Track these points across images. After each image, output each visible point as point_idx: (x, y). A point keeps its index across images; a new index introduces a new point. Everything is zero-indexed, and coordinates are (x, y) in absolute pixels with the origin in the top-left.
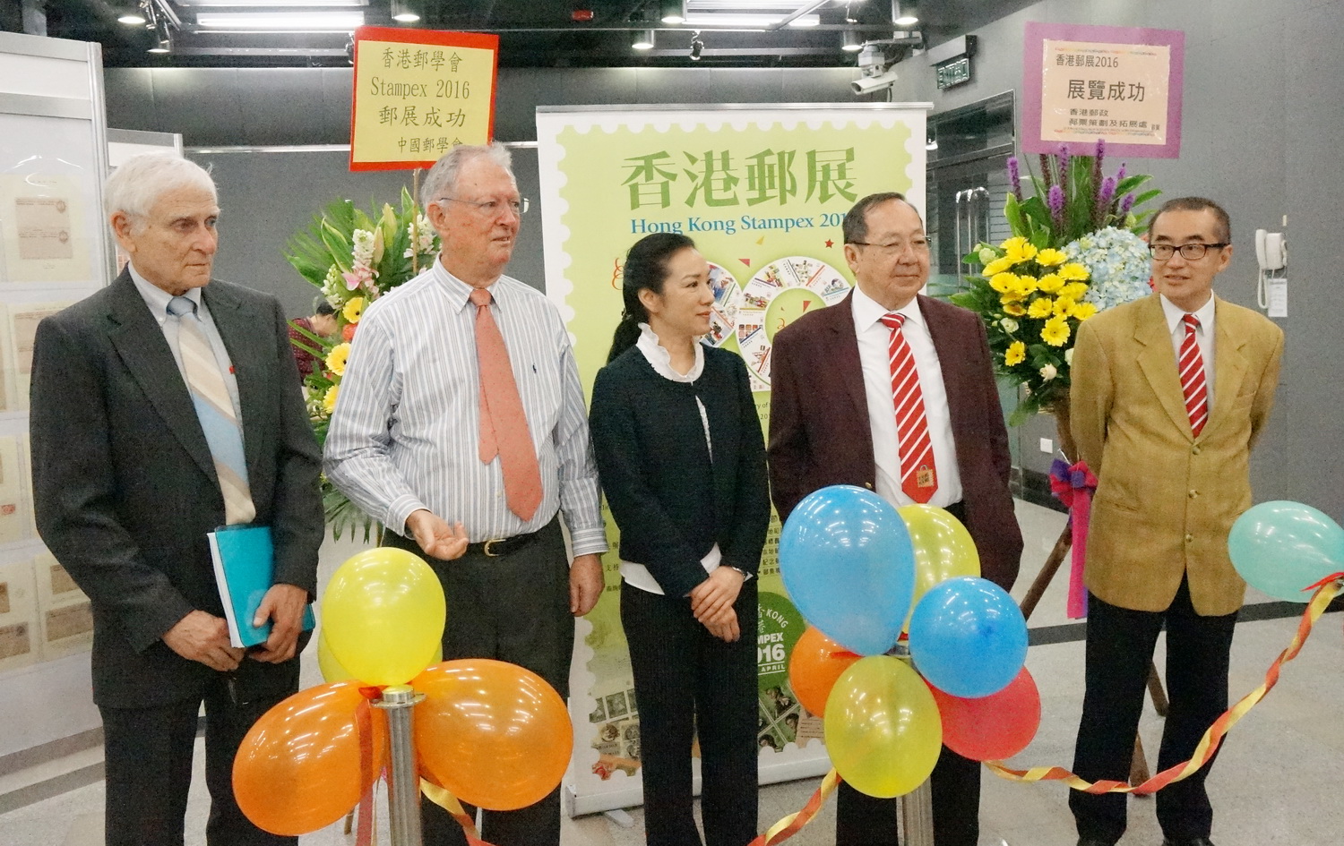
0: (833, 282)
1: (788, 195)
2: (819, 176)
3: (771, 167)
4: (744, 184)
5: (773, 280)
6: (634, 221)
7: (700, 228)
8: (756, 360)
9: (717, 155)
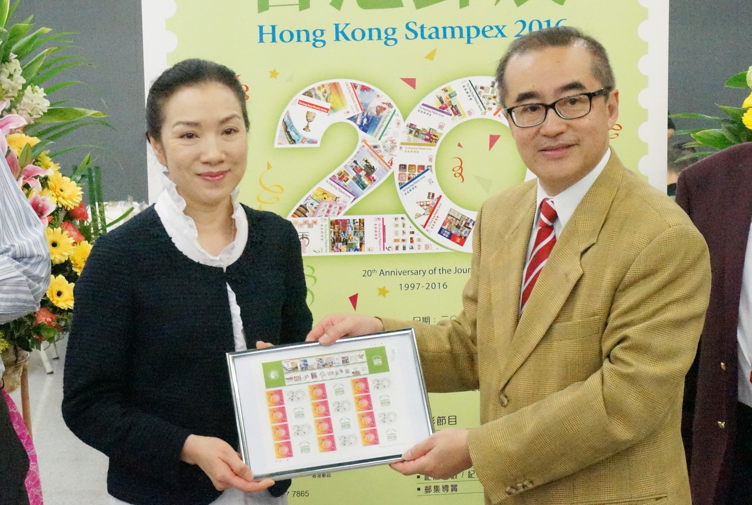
5: (447, 107)
7: (350, 37)
8: (421, 211)
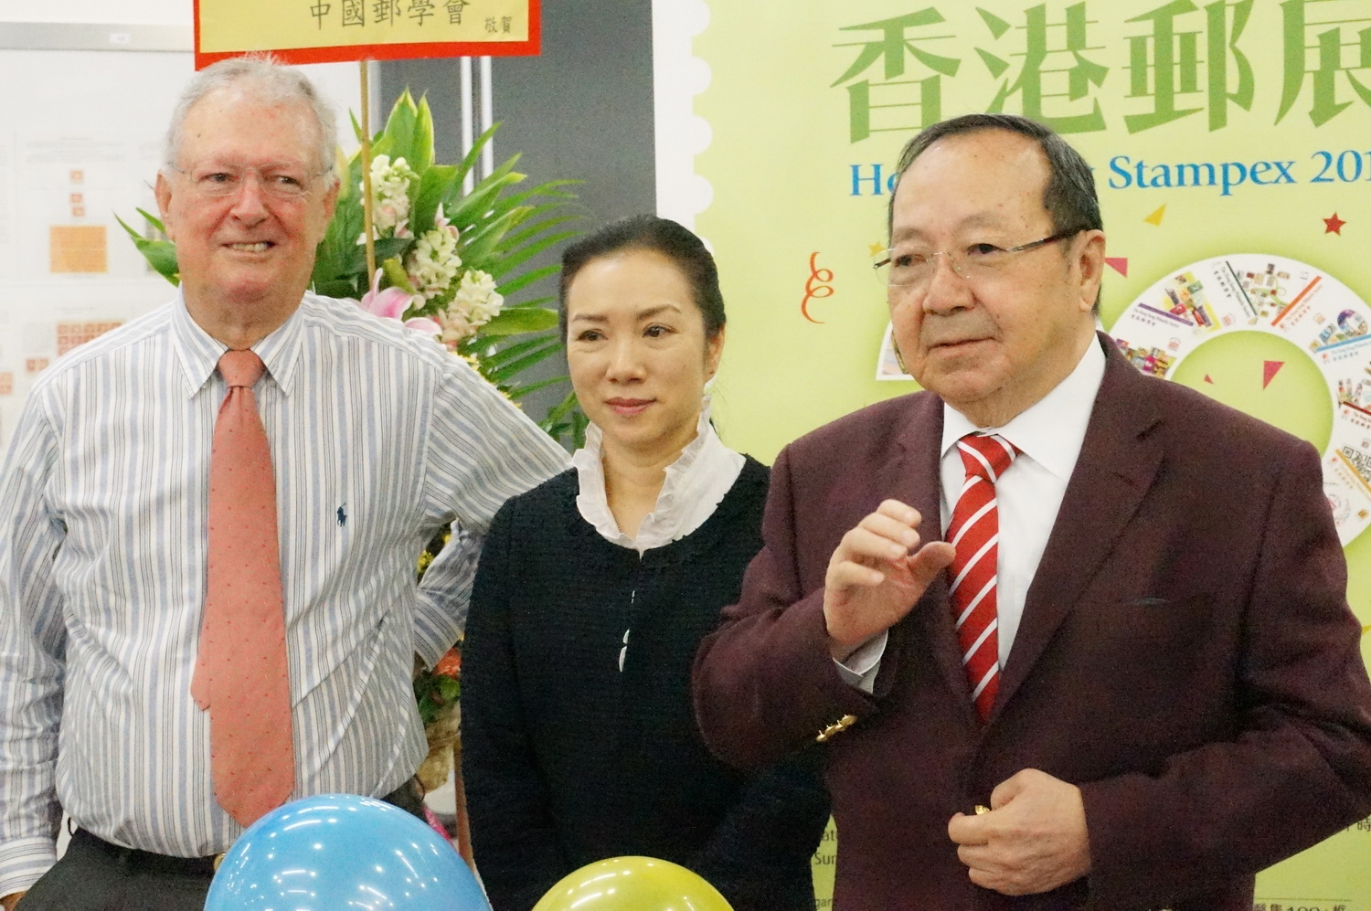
0: (1342, 318)
1: (1232, 108)
2: (1312, 60)
3: (1189, 39)
4: (1119, 79)
5: (1185, 310)
6: (855, 169)
9: (1056, 15)
